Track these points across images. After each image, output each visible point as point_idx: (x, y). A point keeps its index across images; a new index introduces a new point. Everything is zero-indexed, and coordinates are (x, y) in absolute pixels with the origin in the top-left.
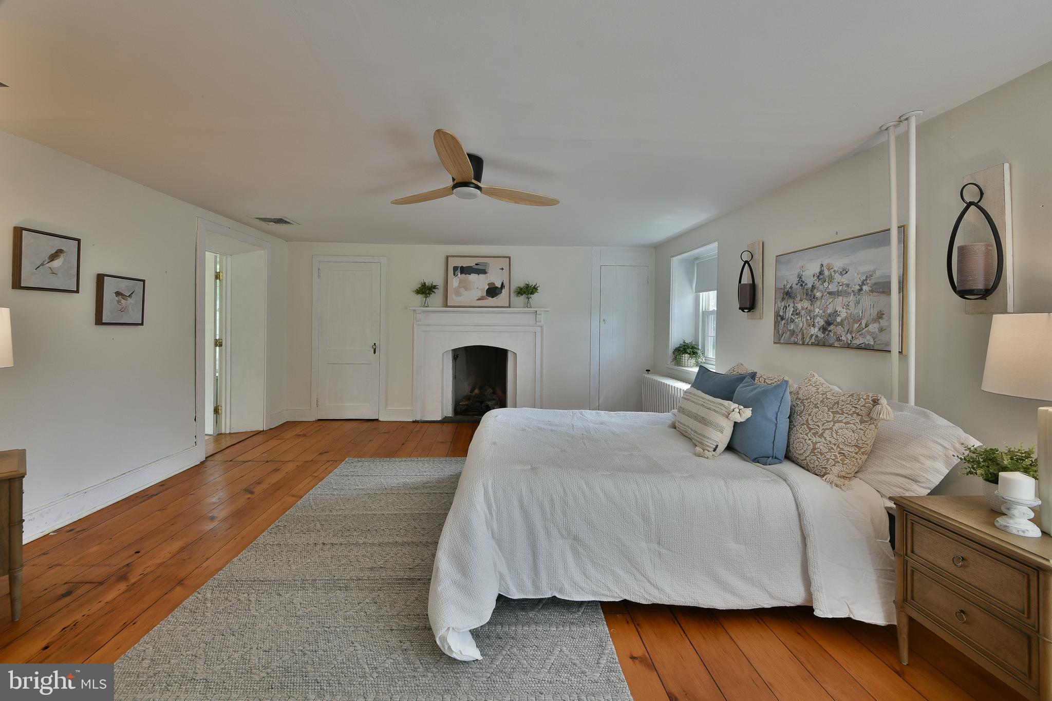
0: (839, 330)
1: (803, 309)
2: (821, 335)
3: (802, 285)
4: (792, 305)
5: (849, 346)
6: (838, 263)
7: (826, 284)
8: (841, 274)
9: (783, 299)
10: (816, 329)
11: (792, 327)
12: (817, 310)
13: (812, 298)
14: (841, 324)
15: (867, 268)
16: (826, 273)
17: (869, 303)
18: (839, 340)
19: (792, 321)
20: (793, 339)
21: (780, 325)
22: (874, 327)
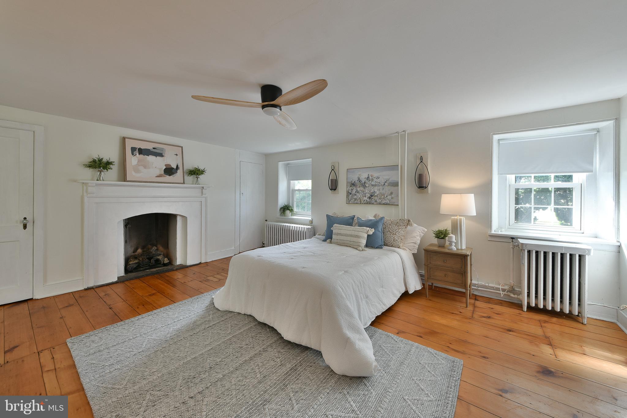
0: (376, 198)
1: (360, 190)
2: (368, 200)
3: (360, 181)
4: (355, 189)
5: (380, 204)
6: (376, 175)
7: (370, 182)
8: (377, 179)
9: (351, 186)
10: (366, 198)
11: (355, 197)
12: (367, 191)
13: (364, 185)
14: (377, 196)
15: (387, 177)
16: (370, 178)
17: (387, 190)
18: (376, 201)
19: (355, 195)
20: (356, 202)
21: (350, 196)
22: (389, 197)
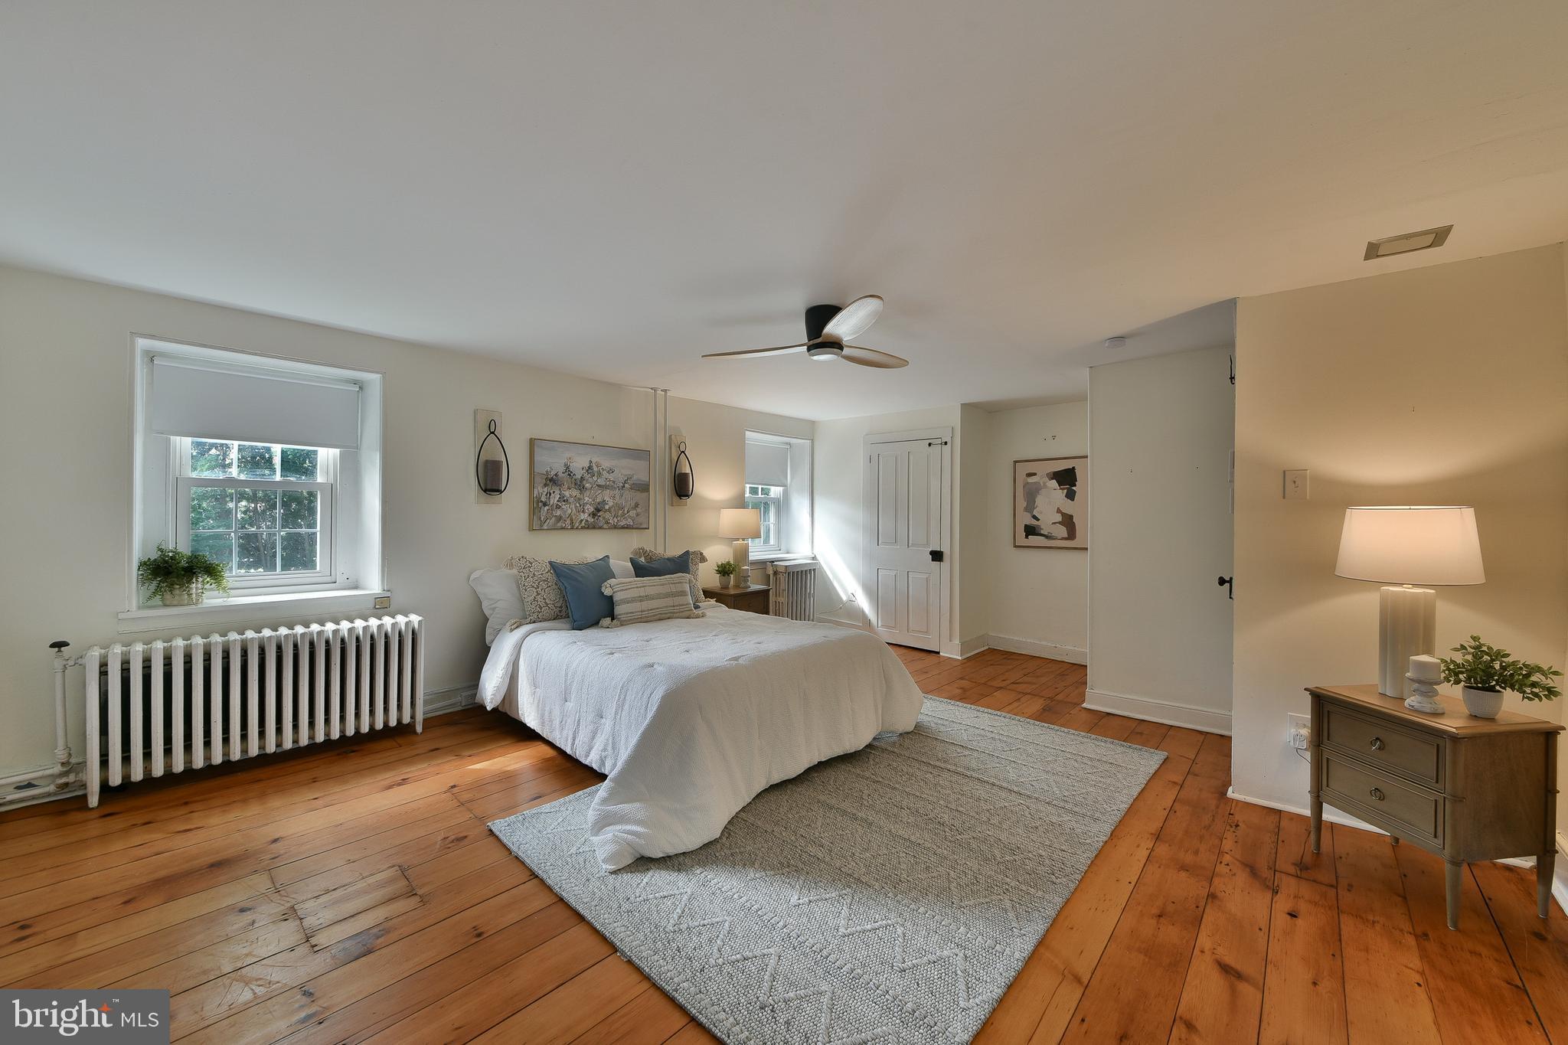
0: (607, 515)
1: (571, 496)
2: (591, 520)
3: (569, 475)
4: (557, 492)
5: (615, 527)
6: (606, 464)
7: (595, 478)
8: (608, 472)
9: (546, 485)
10: (586, 515)
11: (558, 513)
12: (587, 499)
13: (580, 485)
14: (609, 510)
15: (628, 472)
16: (595, 469)
17: (628, 498)
18: (607, 523)
19: (557, 507)
20: (559, 525)
21: (542, 512)
22: (633, 513)
